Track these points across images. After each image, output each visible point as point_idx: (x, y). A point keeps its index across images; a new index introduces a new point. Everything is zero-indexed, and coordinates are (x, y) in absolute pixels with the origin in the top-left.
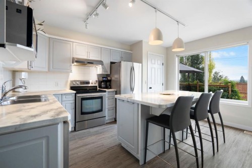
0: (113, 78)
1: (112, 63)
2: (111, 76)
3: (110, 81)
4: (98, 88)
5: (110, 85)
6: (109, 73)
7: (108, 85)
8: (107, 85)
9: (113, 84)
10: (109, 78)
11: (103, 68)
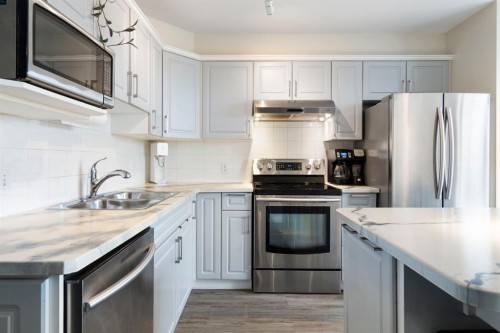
0: (372, 153)
1: (367, 104)
2: (366, 145)
3: (362, 161)
4: (327, 183)
5: (362, 174)
6: (358, 136)
7: (356, 175)
8: (352, 173)
9: (372, 171)
10: (358, 153)
11: (337, 122)
